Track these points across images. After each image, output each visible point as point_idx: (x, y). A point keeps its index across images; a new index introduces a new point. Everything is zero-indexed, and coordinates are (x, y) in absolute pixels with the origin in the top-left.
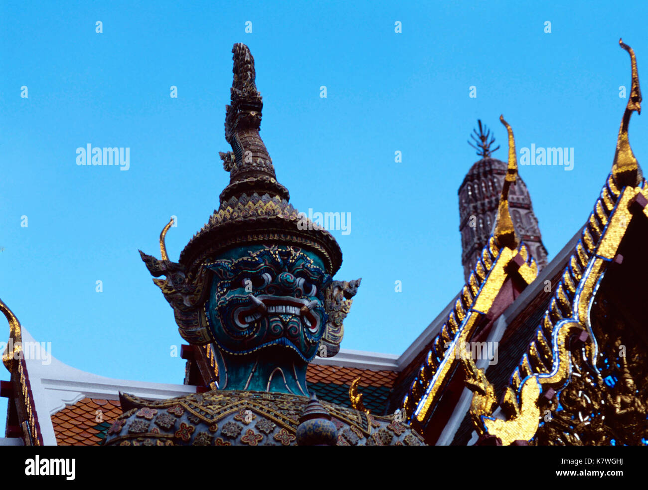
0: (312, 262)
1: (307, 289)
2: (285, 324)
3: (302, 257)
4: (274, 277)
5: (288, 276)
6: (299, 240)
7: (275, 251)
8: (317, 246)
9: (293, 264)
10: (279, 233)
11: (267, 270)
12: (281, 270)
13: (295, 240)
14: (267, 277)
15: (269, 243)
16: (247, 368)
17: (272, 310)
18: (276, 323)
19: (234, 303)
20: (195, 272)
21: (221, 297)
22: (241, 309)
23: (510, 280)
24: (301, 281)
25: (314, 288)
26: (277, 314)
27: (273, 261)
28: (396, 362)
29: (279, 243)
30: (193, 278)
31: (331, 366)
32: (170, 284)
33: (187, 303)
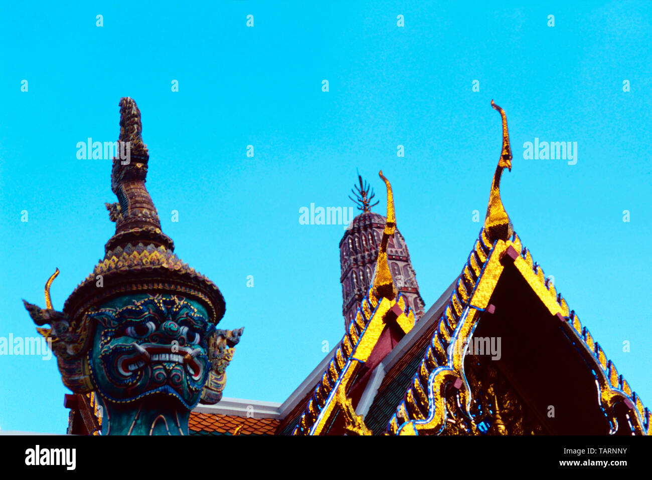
0: (196, 310)
1: (191, 338)
2: (168, 372)
3: (186, 306)
4: (158, 326)
5: (172, 325)
6: (183, 289)
7: (159, 300)
8: (201, 295)
9: (177, 313)
10: (164, 283)
11: (151, 319)
12: (165, 319)
13: (179, 289)
14: (151, 325)
15: (154, 292)
16: (129, 416)
17: (156, 358)
18: (159, 371)
19: (117, 351)
20: (79, 320)
21: (105, 346)
22: (124, 357)
23: (388, 330)
24: (185, 330)
25: (198, 337)
26: (160, 362)
27: (158, 310)
28: (278, 409)
29: (163, 292)
30: (77, 326)
31: (214, 415)
32: (54, 333)
33: (70, 352)
